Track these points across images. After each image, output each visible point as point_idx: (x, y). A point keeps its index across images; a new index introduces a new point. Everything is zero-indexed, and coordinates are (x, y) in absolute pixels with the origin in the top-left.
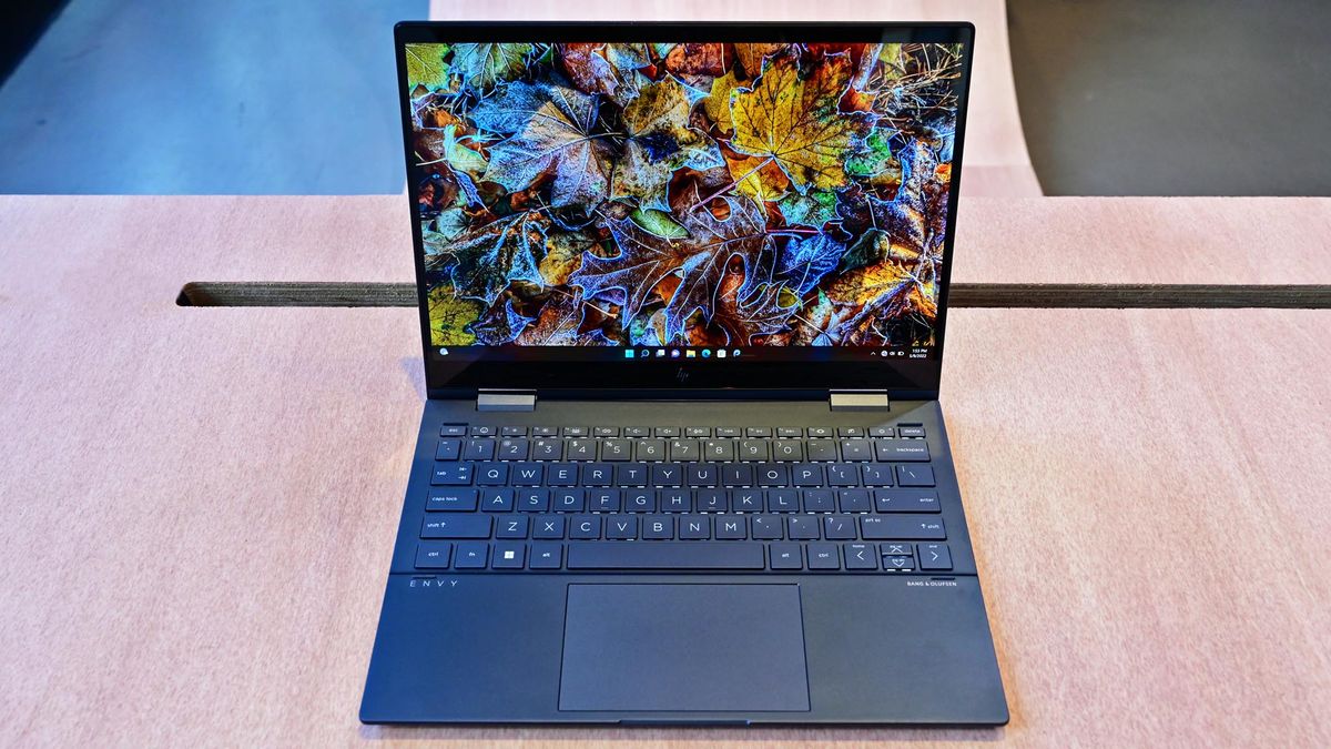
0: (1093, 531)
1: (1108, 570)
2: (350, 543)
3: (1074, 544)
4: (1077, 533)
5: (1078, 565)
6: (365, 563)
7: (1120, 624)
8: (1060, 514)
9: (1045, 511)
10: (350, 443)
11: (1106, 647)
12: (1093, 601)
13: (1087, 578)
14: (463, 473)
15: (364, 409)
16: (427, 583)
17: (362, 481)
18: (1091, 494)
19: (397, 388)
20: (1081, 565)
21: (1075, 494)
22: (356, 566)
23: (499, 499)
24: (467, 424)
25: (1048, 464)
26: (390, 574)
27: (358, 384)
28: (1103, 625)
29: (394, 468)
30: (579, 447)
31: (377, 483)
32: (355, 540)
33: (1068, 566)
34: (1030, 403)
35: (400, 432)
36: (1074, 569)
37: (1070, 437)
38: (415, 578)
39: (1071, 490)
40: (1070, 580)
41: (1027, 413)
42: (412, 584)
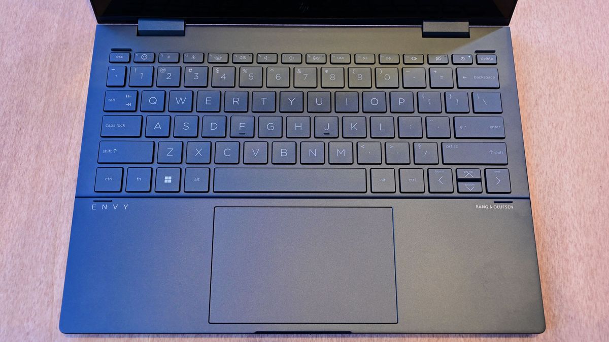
0: (593, 212)
1: (598, 251)
2: (6, 185)
3: (576, 225)
4: (580, 214)
5: (575, 246)
6: (16, 205)
7: (598, 304)
8: (570, 194)
9: (558, 191)
10: (10, 83)
11: (584, 325)
12: (582, 282)
13: (581, 258)
14: (129, 100)
15: (22, 49)
16: (105, 206)
17: (17, 123)
18: (599, 175)
19: (50, 29)
20: (578, 245)
21: (585, 175)
22: (10, 208)
23: (158, 126)
24: (130, 50)
25: (568, 144)
26: (76, 197)
27: (18, 23)
28: (584, 304)
29: (44, 112)
30: (221, 74)
31: (30, 126)
32: (10, 182)
33: (567, 245)
34: (565, 79)
35: (50, 75)
36: (572, 249)
37: (591, 116)
38: (95, 201)
39: (583, 171)
40: (567, 260)
41: (560, 89)
42: (93, 207)
